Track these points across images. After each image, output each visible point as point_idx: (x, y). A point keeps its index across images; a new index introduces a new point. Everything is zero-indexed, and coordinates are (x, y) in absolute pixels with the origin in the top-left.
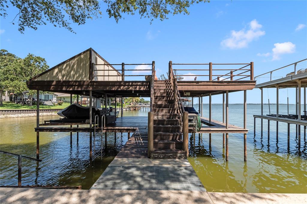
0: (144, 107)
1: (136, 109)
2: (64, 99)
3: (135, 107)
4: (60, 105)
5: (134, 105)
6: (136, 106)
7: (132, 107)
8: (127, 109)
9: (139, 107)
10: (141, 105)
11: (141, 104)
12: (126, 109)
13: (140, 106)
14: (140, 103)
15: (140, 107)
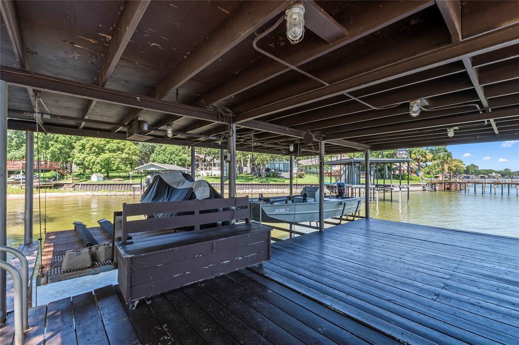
0: (479, 183)
1: (453, 187)
2: (310, 169)
3: (450, 184)
4: (300, 177)
5: (446, 179)
6: (452, 180)
7: (441, 183)
8: (427, 188)
9: (460, 183)
10: (469, 180)
11: (468, 178)
12: (423, 187)
13: (466, 180)
14: (465, 175)
15: (465, 183)
